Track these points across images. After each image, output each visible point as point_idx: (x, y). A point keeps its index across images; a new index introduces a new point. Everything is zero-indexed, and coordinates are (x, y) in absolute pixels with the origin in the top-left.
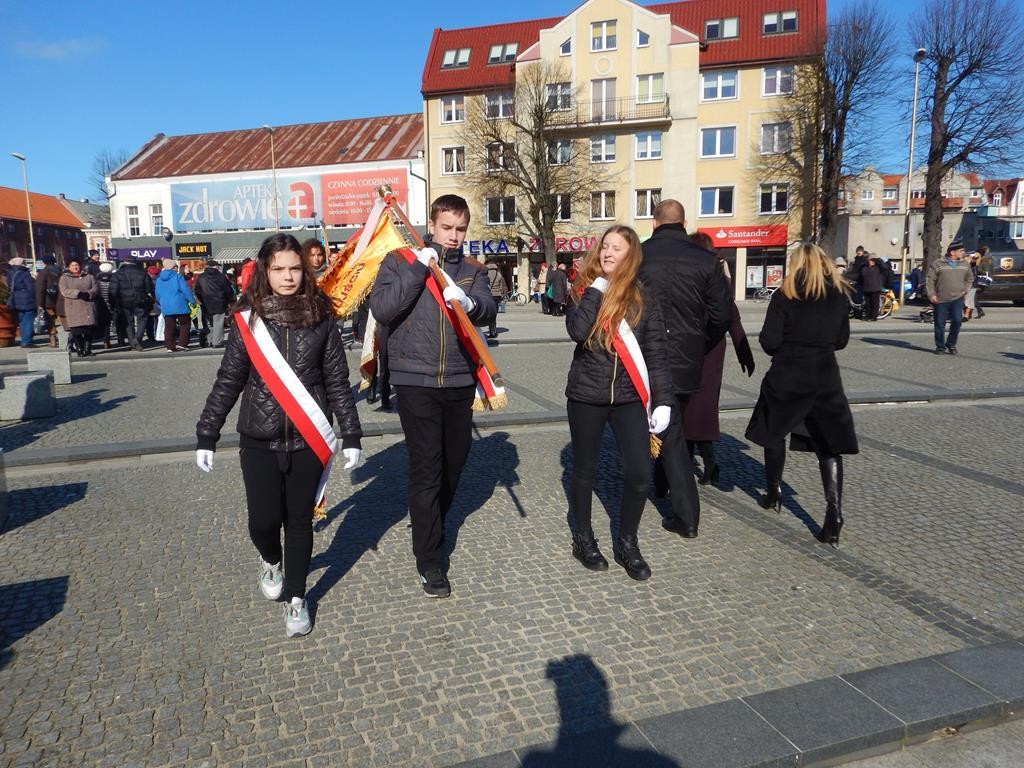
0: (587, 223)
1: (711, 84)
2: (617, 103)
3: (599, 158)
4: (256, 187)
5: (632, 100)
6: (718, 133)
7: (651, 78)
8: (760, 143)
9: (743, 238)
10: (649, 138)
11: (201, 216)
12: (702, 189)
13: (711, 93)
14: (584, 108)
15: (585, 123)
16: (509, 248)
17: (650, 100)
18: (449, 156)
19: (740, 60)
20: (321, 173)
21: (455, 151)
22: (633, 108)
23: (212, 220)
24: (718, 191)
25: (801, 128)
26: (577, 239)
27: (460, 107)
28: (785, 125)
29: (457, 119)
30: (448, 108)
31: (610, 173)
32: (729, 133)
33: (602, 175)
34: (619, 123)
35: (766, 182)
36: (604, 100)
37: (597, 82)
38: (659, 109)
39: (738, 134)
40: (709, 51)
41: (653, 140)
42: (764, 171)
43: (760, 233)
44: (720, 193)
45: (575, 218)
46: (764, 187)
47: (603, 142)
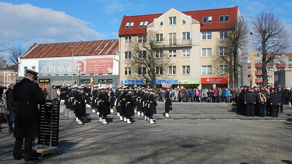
0: (168, 75)
1: (204, 35)
2: (177, 41)
3: (171, 56)
4: (66, 62)
6: (207, 49)
7: (186, 33)
8: (219, 53)
9: (214, 81)
10: (186, 51)
11: (48, 70)
12: (202, 66)
13: (204, 38)
14: (166, 43)
15: (166, 46)
17: (186, 40)
18: (126, 54)
19: (212, 29)
20: (86, 58)
21: (128, 53)
22: (181, 42)
23: (51, 72)
24: (207, 67)
26: (164, 80)
29: (129, 43)
30: (126, 40)
36: (173, 39)
37: (170, 34)
39: (212, 50)
40: (203, 26)
43: (219, 80)
45: (164, 74)
46: (220, 66)
47: (173, 51)
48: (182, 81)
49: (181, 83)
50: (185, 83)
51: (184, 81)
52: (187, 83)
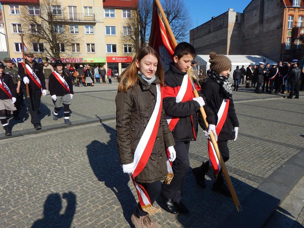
0: (71, 53)
1: (107, 12)
2: (78, 15)
3: (73, 32)
5: (82, 15)
6: (110, 28)
7: (88, 8)
8: (123, 32)
9: (120, 60)
10: (89, 27)
12: (107, 45)
13: (107, 15)
14: (67, 15)
15: (67, 20)
16: (43, 61)
17: (89, 15)
18: (14, 27)
19: (115, 6)
21: (17, 25)
22: (83, 17)
24: (112, 45)
25: (134, 29)
26: (68, 59)
27: (17, 9)
28: (129, 27)
29: (17, 13)
30: (12, 9)
31: (77, 37)
32: (113, 28)
33: (75, 38)
34: (79, 21)
35: (125, 44)
36: (73, 13)
37: (70, 7)
38: (92, 18)
39: (116, 28)
40: (106, 2)
41: (90, 28)
42: (124, 40)
43: (125, 59)
44: (112, 46)
45: (66, 51)
46: (125, 45)
47: (74, 27)
48: (88, 59)
49: (87, 61)
50: (91, 61)
51: (90, 59)
52: (93, 61)
